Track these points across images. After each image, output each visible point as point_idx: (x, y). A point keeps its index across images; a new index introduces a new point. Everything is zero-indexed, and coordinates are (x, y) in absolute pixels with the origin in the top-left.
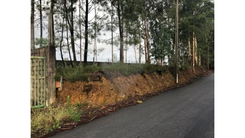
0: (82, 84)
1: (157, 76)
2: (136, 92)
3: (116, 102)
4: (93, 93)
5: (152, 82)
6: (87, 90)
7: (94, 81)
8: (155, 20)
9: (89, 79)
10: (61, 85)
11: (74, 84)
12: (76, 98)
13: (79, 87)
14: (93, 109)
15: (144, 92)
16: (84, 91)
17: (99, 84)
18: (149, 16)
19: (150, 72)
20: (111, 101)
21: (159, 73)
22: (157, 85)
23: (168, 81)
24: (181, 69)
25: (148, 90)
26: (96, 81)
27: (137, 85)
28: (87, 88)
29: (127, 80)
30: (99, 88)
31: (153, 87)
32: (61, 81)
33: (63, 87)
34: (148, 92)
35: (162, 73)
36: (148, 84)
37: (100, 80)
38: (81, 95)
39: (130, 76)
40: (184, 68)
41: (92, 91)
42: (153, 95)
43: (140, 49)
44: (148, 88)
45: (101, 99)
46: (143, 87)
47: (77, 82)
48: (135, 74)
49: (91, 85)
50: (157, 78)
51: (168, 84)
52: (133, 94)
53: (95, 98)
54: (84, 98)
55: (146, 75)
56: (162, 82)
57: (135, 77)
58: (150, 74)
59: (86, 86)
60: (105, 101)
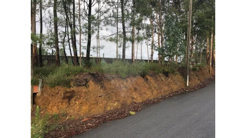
0: (61, 90)
1: (163, 78)
2: (133, 98)
3: (104, 111)
4: (75, 100)
5: (155, 85)
6: (69, 97)
7: (79, 86)
8: (170, 13)
9: (72, 84)
10: (39, 89)
11: (53, 89)
12: (54, 106)
13: (58, 93)
14: (71, 122)
15: (144, 97)
16: (64, 98)
17: (84, 89)
18: (164, 10)
19: (155, 74)
20: (98, 111)
21: (166, 74)
22: (161, 89)
23: (176, 83)
24: (194, 70)
25: (149, 95)
26: (81, 85)
27: (135, 89)
28: (68, 94)
29: (123, 83)
30: (83, 95)
31: (155, 92)
32: (40, 85)
33: (42, 92)
34: (149, 97)
35: (170, 75)
36: (150, 88)
37: (86, 85)
38: (60, 104)
39: (128, 79)
40: (198, 68)
41: (74, 98)
42: (154, 103)
43: (153, 45)
44: (149, 93)
45: (85, 108)
46: (143, 91)
47: (56, 87)
48: (135, 76)
49: (73, 91)
50: (162, 80)
51: (175, 88)
52: (129, 102)
53: (78, 107)
54: (64, 106)
55: (148, 77)
56: (168, 85)
57: (134, 79)
58: (154, 75)
59: (67, 92)
60: (90, 111)
